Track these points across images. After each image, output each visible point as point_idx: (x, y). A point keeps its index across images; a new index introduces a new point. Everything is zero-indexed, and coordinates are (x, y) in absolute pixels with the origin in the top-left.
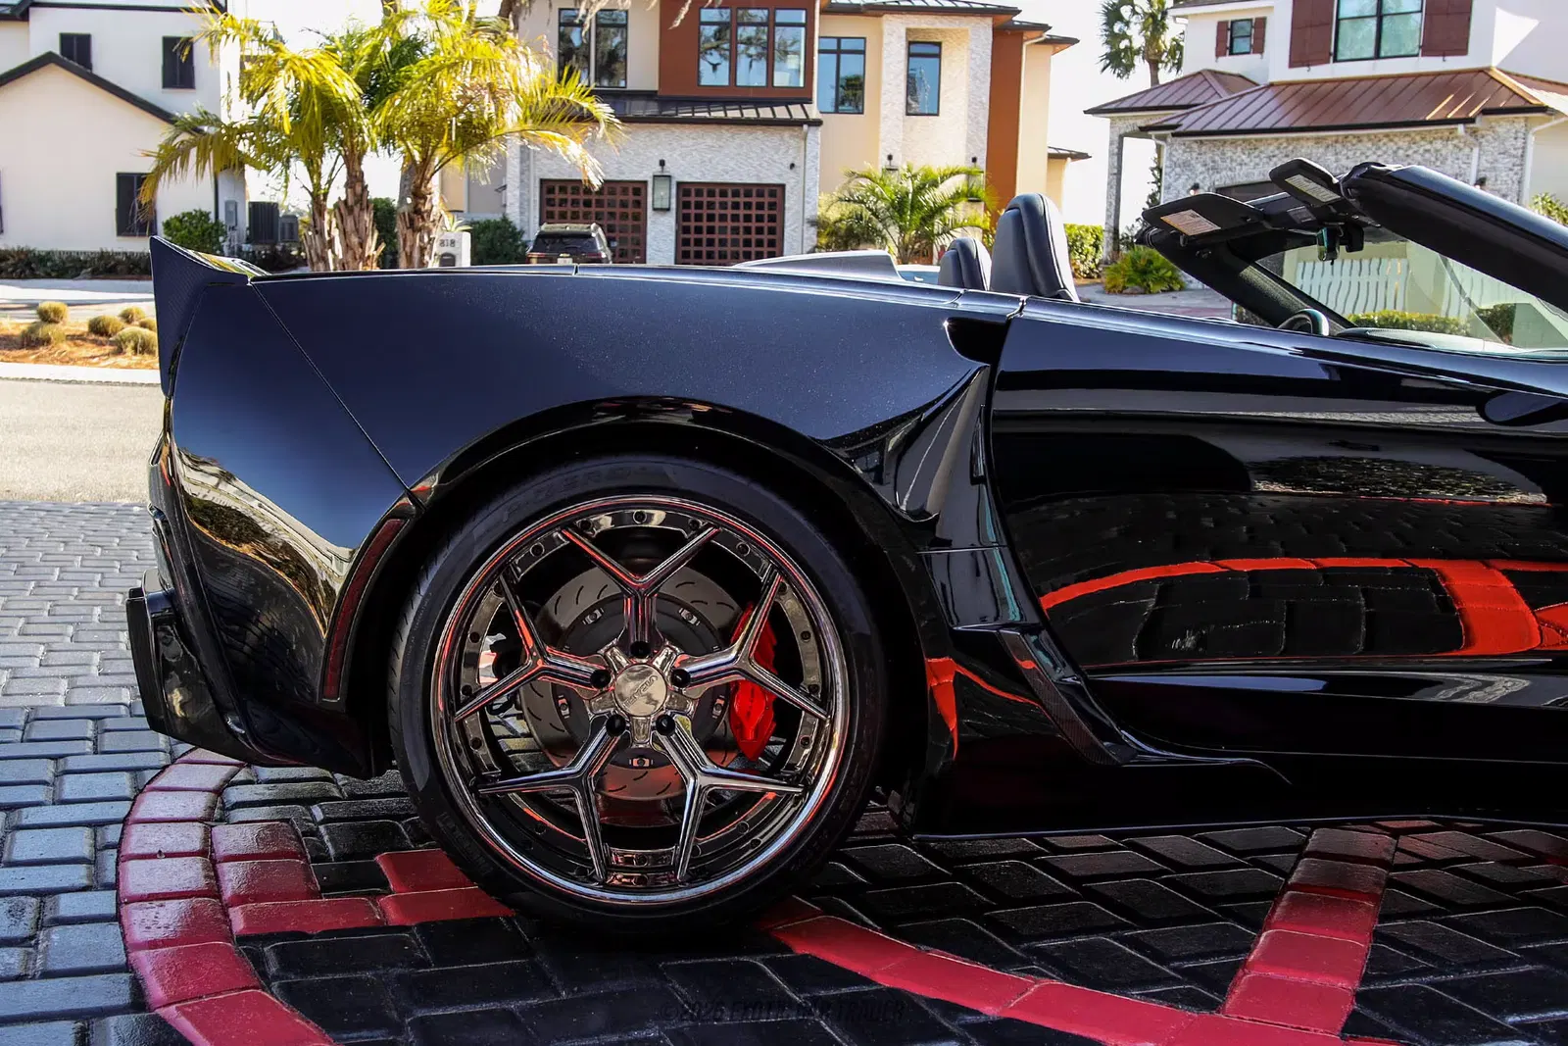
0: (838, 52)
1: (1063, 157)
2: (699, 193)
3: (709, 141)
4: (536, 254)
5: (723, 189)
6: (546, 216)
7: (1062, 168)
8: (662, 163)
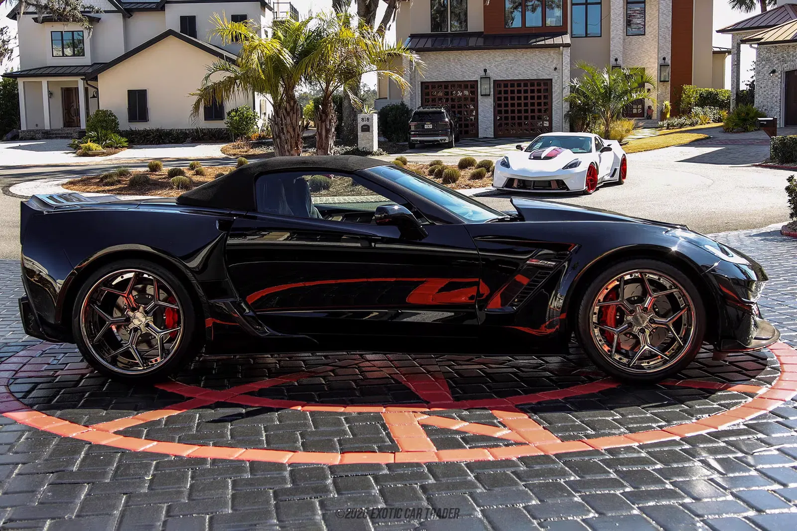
0: (586, 4)
1: (724, 52)
2: (506, 86)
3: (510, 58)
4: (413, 124)
5: (519, 82)
6: (425, 101)
7: (723, 59)
8: (485, 71)
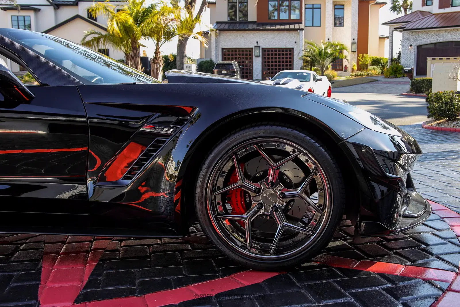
0: (313, 8)
1: (384, 38)
2: (268, 51)
3: (271, 36)
4: (216, 70)
5: (276, 50)
6: (224, 59)
7: (384, 41)
8: (257, 42)
